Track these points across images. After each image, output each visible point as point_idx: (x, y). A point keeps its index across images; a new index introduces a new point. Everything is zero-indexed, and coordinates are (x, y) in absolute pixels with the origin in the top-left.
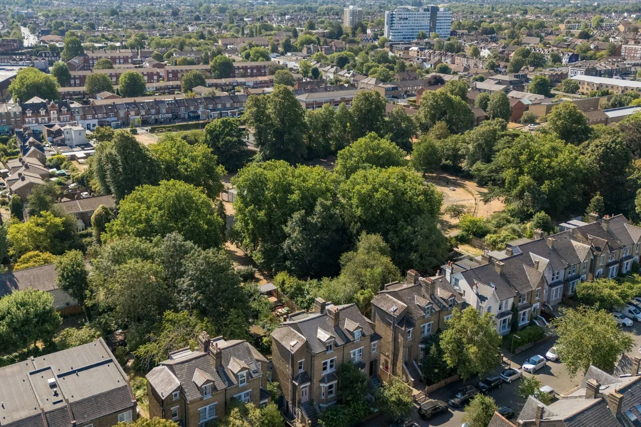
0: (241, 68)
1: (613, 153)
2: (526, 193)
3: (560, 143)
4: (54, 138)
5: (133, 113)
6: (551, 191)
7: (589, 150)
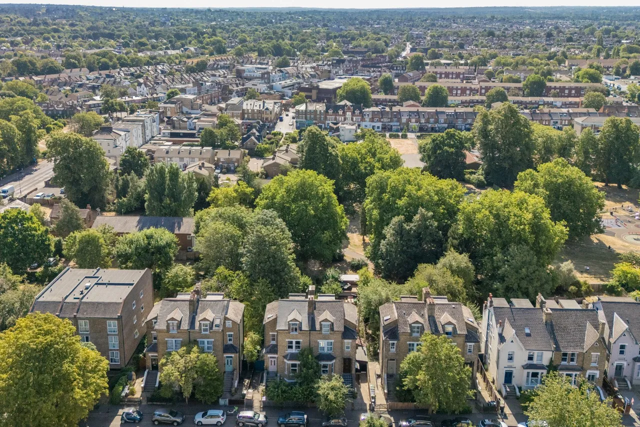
0: (558, 88)
5: (413, 120)
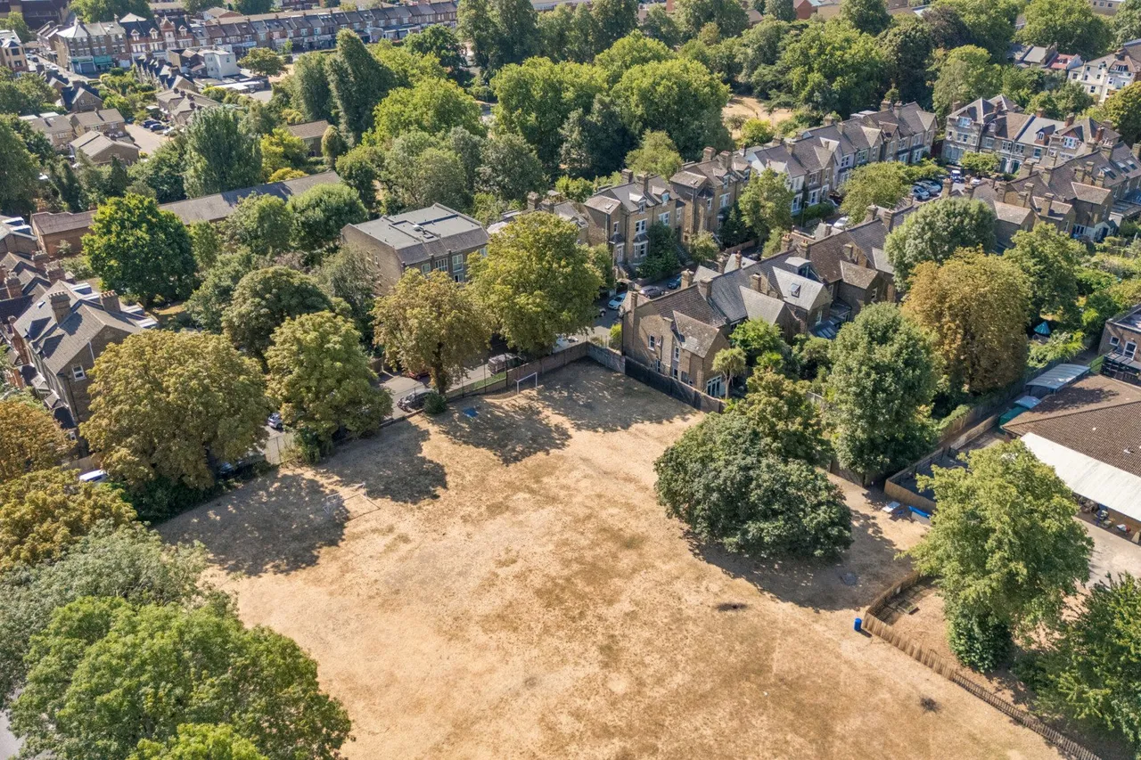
1: (912, 42)
2: (817, 94)
3: (854, 33)
4: (191, 67)
5: (277, 35)
6: (844, 89)
7: (886, 41)
